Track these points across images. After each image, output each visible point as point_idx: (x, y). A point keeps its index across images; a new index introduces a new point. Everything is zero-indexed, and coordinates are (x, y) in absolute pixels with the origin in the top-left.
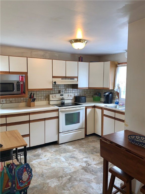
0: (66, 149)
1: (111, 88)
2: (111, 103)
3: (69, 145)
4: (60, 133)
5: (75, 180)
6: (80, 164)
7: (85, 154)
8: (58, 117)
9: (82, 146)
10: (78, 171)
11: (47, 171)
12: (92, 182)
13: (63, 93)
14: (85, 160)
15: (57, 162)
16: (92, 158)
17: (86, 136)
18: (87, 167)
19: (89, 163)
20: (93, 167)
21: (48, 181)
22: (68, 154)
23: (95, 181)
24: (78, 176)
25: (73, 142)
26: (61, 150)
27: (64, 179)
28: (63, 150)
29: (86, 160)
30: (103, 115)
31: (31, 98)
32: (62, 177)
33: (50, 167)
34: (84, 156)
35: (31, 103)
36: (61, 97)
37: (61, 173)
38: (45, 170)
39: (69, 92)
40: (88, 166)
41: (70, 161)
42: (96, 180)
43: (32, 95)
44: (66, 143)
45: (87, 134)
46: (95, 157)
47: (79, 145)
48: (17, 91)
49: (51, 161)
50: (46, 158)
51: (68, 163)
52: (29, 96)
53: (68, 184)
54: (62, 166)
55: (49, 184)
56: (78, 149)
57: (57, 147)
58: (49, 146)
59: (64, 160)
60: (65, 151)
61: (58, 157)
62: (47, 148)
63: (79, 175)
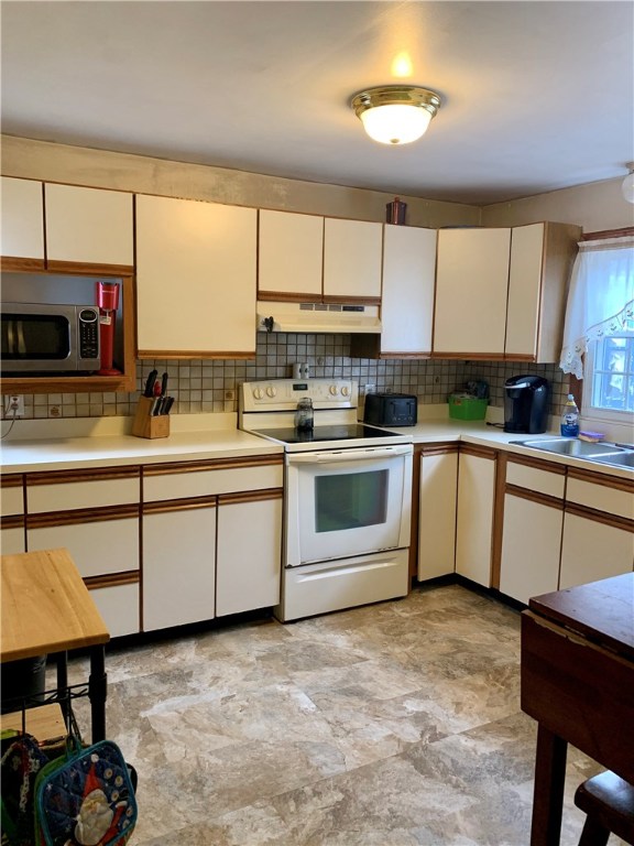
0: (319, 647)
1: (544, 357)
2: (541, 428)
3: (333, 628)
4: (290, 567)
5: (369, 816)
6: (392, 728)
7: (412, 678)
8: (280, 493)
9: (395, 633)
10: (381, 769)
11: (220, 762)
12: (457, 830)
13: (307, 375)
14: (412, 706)
15: (272, 715)
16: (447, 699)
17: (415, 584)
18: (425, 749)
19: (434, 728)
20: (456, 749)
21: (228, 817)
22: (329, 671)
23: (469, 827)
24: (382, 795)
25: (351, 612)
26: (291, 652)
27: (308, 808)
28: (301, 655)
29: (421, 709)
30: (502, 488)
31: (154, 396)
32: (298, 796)
33: (235, 742)
34: (406, 686)
35: (154, 419)
36: (298, 396)
37: (295, 775)
38: (210, 753)
39: (337, 371)
40: (432, 739)
41: (340, 709)
42: (475, 818)
43: (159, 380)
44: (318, 620)
45: (422, 578)
46: (466, 695)
47: (382, 629)
48: (84, 355)
49: (243, 708)
50: (219, 692)
51: (330, 719)
52: (144, 388)
53: (328, 836)
54: (295, 738)
55: (232, 832)
56: (374, 649)
57: (274, 638)
58: (234, 632)
59: (306, 703)
60: (316, 658)
61: (279, 688)
62: (227, 641)
63: (387, 790)
